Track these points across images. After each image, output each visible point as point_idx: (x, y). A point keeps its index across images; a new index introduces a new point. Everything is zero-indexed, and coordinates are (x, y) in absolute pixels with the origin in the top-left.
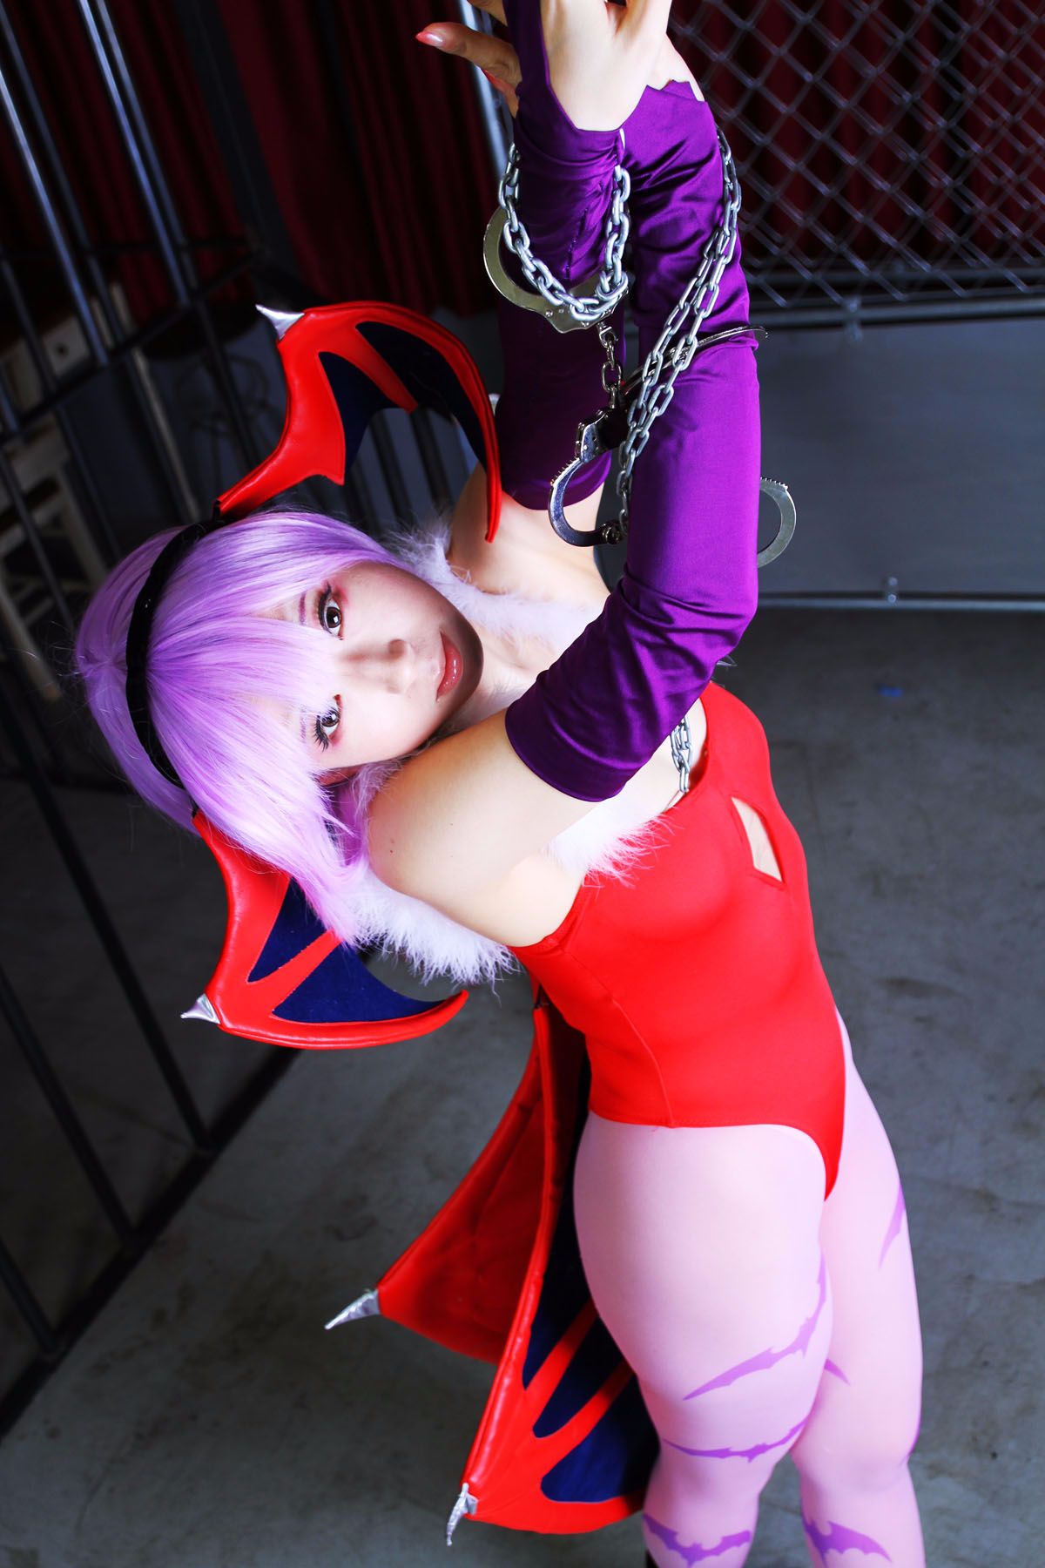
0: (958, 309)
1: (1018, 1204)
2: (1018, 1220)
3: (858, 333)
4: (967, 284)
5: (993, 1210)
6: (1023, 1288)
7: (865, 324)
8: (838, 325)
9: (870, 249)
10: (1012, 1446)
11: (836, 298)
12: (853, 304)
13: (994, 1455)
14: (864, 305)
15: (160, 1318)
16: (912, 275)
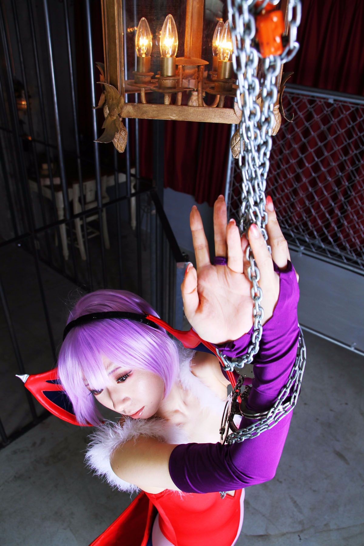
0: (328, 260)
1: (254, 509)
2: (253, 514)
3: (301, 255)
5: (247, 508)
6: (246, 536)
7: (303, 254)
8: (297, 251)
11: (298, 245)
12: (302, 248)
14: (305, 249)
15: (34, 444)
16: (319, 244)
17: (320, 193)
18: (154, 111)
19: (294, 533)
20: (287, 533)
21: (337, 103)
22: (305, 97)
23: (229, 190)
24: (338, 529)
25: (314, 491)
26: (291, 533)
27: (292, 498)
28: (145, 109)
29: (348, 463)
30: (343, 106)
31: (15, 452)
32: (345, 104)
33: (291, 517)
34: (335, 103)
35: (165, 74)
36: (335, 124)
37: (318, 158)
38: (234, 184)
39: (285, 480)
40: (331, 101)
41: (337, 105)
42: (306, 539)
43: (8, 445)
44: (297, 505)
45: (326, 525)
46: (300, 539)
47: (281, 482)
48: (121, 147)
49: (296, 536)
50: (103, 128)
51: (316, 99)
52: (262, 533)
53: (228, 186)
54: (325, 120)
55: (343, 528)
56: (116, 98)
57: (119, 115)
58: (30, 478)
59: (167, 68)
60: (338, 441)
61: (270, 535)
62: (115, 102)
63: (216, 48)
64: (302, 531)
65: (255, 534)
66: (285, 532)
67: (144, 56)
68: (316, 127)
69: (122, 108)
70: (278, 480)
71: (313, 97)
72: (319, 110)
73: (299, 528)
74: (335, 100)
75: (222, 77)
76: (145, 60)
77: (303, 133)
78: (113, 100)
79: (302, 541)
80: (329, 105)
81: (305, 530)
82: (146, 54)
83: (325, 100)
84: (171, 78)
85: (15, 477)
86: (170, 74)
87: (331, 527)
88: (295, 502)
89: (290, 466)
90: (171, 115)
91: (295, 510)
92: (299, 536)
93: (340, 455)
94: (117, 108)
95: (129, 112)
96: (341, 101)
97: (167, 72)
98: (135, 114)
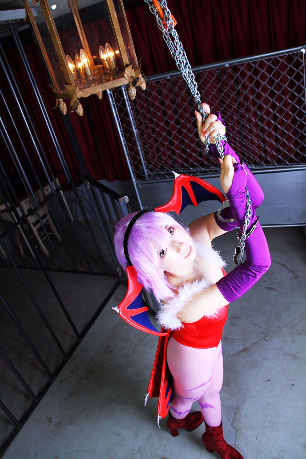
0: (209, 176)
1: (231, 339)
2: (232, 342)
4: (210, 171)
6: (233, 354)
9: (193, 166)
10: (233, 384)
13: (230, 386)
15: (72, 371)
16: (201, 170)
17: (189, 147)
18: (91, 90)
19: (261, 339)
20: (257, 341)
21: (173, 77)
22: (152, 82)
23: (129, 160)
24: (285, 326)
25: (263, 313)
26: (259, 340)
27: (252, 323)
28: (87, 91)
29: (276, 290)
30: (177, 77)
31: (62, 382)
32: (178, 76)
33: (256, 333)
34: (172, 78)
35: (88, 75)
36: (178, 91)
37: (178, 126)
38: (131, 154)
39: (243, 316)
40: (169, 78)
41: (174, 79)
42: (269, 339)
43: (55, 379)
44: (256, 325)
45: (277, 327)
46: (266, 341)
47: (241, 318)
48: (81, 112)
49: (263, 340)
50: (70, 106)
51: (159, 80)
52: (242, 349)
53: (127, 157)
54: (171, 91)
55: (289, 323)
56: (73, 91)
57: (77, 97)
58: (80, 390)
59: (88, 72)
60: (265, 282)
61: (247, 347)
62: (72, 92)
63: (103, 59)
64: (265, 337)
65: (238, 351)
66: (256, 342)
67: (73, 72)
68: (167, 97)
69: (77, 94)
70: (239, 318)
71: (157, 79)
72: (164, 86)
73: (263, 336)
74: (171, 76)
75: (113, 68)
76: (74, 74)
77: (161, 104)
78: (71, 92)
79: (267, 341)
80: (169, 80)
81: (267, 335)
82: (74, 71)
83: (165, 79)
84: (92, 75)
85: (69, 394)
86: (90, 74)
87: (282, 327)
88: (254, 324)
89: (243, 308)
90: (99, 89)
91: (256, 328)
92: (265, 340)
93: (270, 288)
94: (74, 95)
95: (80, 95)
96: (175, 75)
97: (89, 73)
98: (83, 94)
